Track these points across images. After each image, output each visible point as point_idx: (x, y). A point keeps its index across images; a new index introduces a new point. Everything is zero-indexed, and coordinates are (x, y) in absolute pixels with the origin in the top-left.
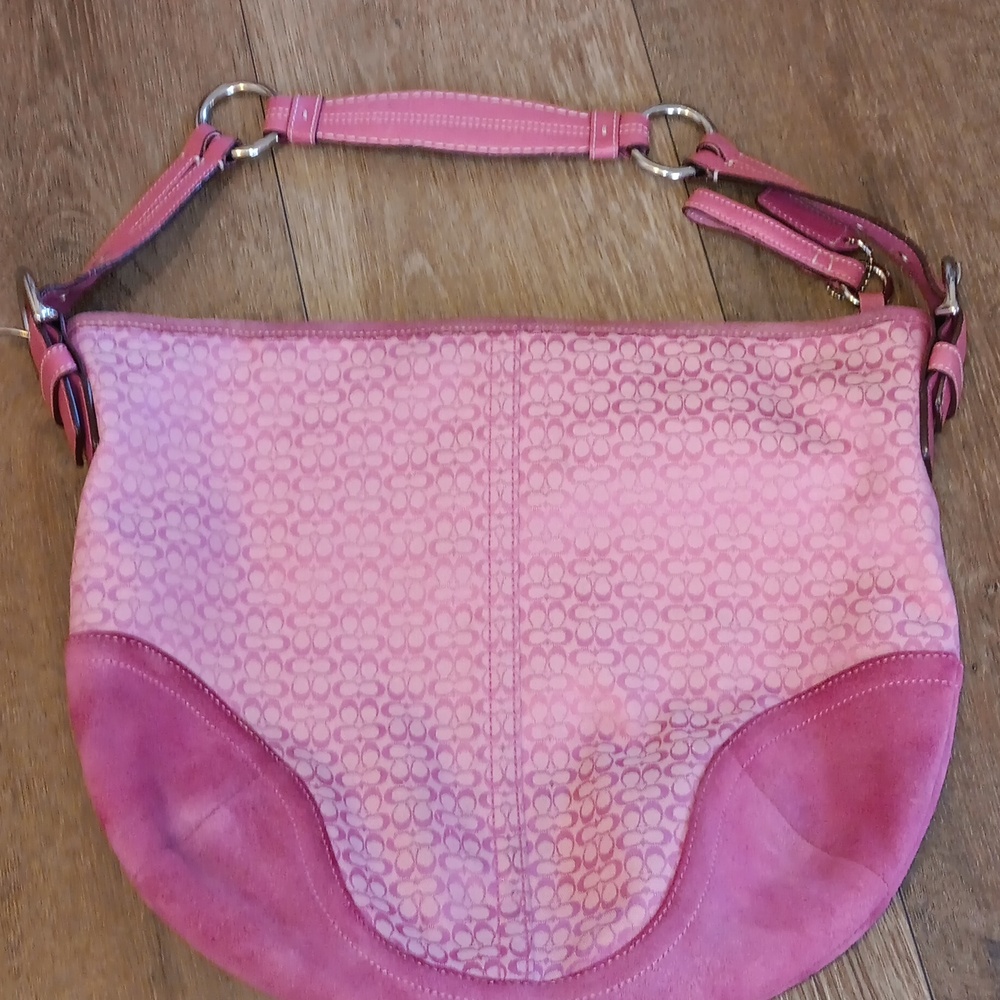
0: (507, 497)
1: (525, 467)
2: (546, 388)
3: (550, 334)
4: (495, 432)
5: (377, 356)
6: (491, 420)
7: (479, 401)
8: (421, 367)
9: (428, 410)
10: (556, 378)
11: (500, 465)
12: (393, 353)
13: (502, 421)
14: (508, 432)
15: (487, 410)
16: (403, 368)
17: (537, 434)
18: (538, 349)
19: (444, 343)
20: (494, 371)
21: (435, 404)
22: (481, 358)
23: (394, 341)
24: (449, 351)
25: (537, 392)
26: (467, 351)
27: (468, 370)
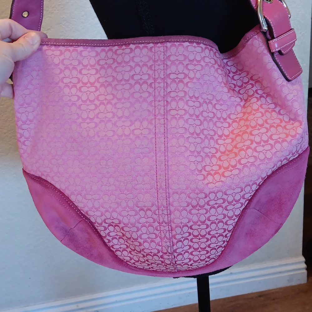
0: (162, 112)
1: (169, 99)
2: (177, 66)
3: (178, 43)
4: (157, 85)
5: (110, 54)
6: (155, 80)
7: (150, 72)
8: (127, 58)
9: (130, 75)
10: (181, 63)
11: (159, 98)
12: (115, 53)
13: (159, 80)
14: (162, 85)
15: (153, 76)
16: (120, 59)
17: (173, 86)
18: (173, 50)
19: (136, 48)
20: (156, 60)
21: (132, 73)
22: (151, 54)
23: (116, 47)
24: (137, 51)
25: (173, 68)
26: (145, 51)
27: (145, 59)
